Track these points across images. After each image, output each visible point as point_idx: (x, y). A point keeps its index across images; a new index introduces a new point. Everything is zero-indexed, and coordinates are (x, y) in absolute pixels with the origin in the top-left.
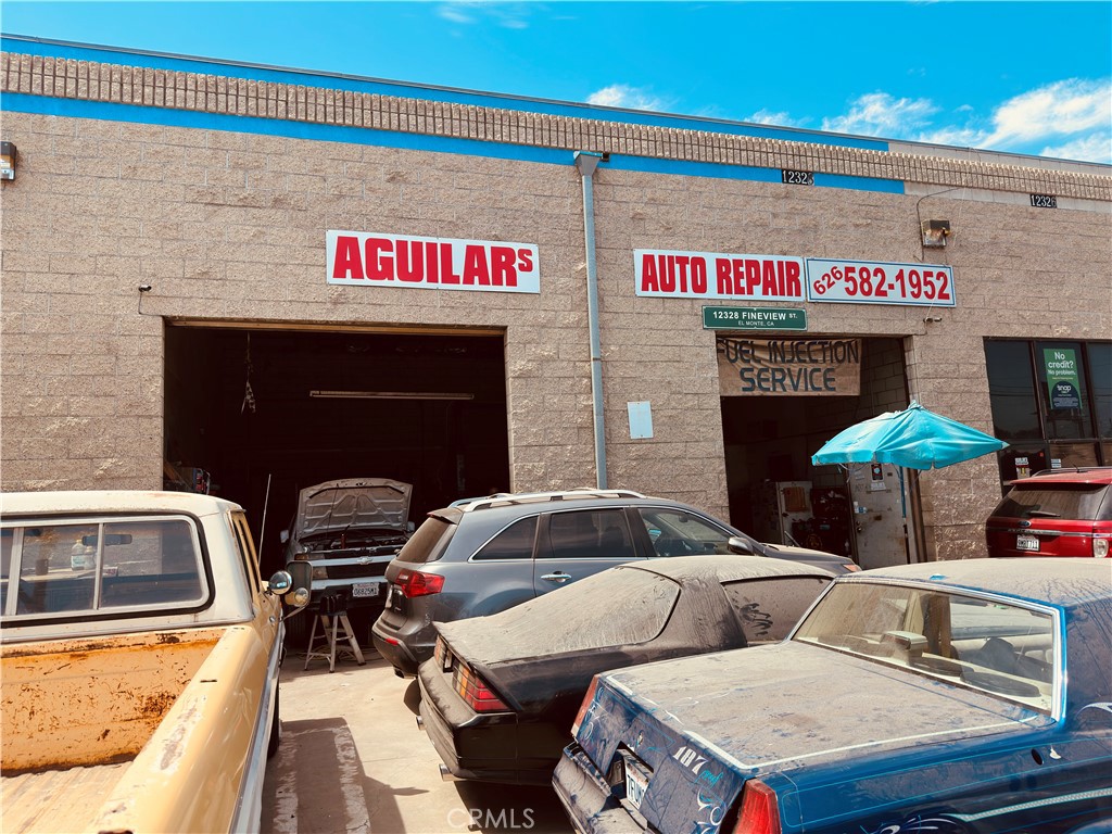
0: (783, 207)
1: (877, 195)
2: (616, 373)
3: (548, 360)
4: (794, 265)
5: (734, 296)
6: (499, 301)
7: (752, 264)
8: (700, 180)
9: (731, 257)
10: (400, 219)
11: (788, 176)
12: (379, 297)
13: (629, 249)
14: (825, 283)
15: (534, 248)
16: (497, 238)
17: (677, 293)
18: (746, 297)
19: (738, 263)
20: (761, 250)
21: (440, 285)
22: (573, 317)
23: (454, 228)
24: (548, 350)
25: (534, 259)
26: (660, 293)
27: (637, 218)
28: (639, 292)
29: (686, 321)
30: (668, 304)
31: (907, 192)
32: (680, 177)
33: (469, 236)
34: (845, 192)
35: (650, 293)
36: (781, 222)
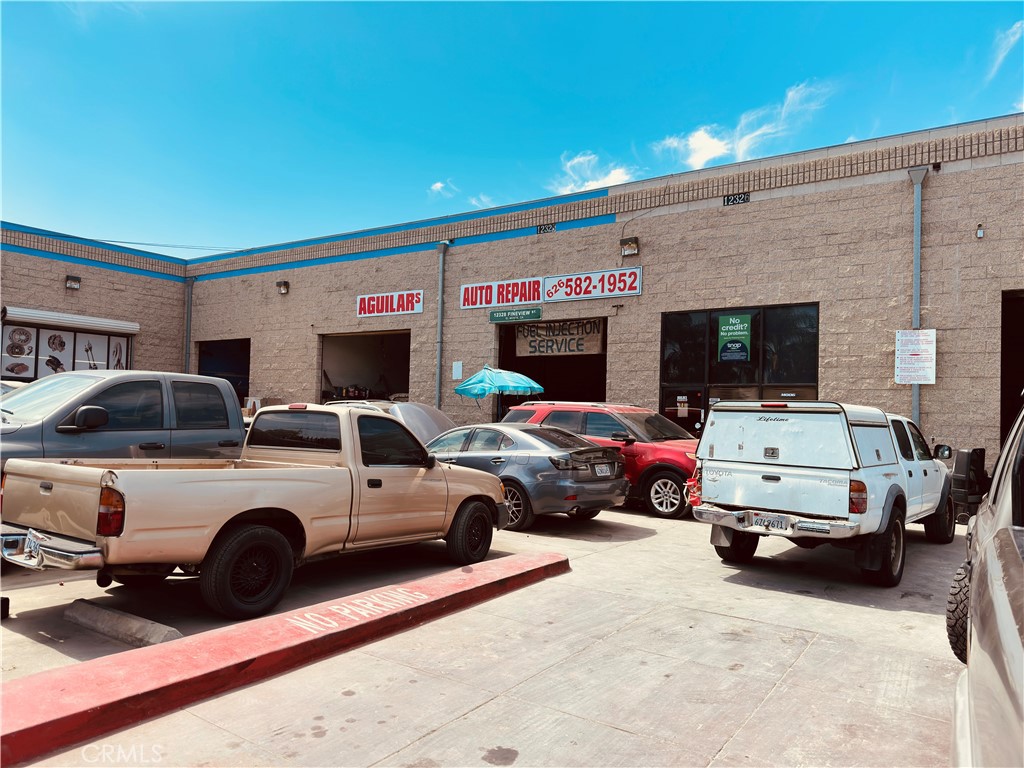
0: (536, 248)
1: (595, 227)
2: (449, 348)
3: (424, 343)
4: (538, 283)
5: (505, 304)
6: (408, 318)
7: (516, 285)
8: (495, 242)
9: (505, 283)
10: (379, 288)
11: (541, 229)
12: (371, 321)
13: (459, 286)
14: (553, 291)
15: (421, 292)
16: (409, 290)
17: (478, 306)
18: (511, 304)
19: (508, 285)
20: (522, 276)
21: (389, 313)
22: (434, 323)
23: (395, 288)
24: (423, 339)
25: (421, 297)
26: (471, 307)
27: (464, 269)
28: (462, 307)
29: (482, 319)
30: (475, 311)
31: (617, 220)
32: (485, 244)
33: (400, 290)
34: (574, 231)
35: (467, 307)
36: (534, 258)
